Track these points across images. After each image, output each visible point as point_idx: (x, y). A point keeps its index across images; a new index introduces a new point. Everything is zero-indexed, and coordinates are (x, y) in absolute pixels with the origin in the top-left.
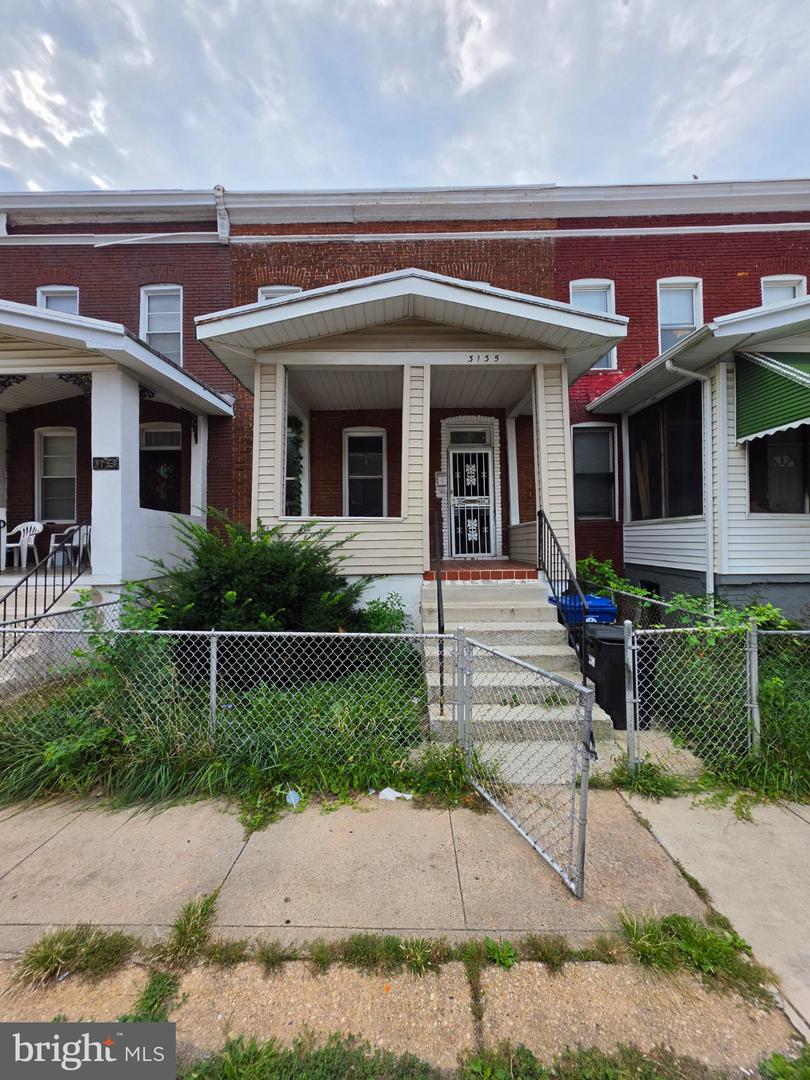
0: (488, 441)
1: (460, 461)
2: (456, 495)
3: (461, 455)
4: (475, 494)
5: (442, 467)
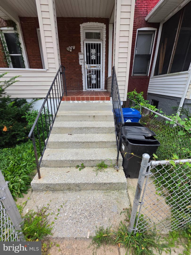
0: (101, 37)
1: (89, 47)
2: (87, 64)
3: (89, 44)
4: (95, 64)
5: (81, 50)
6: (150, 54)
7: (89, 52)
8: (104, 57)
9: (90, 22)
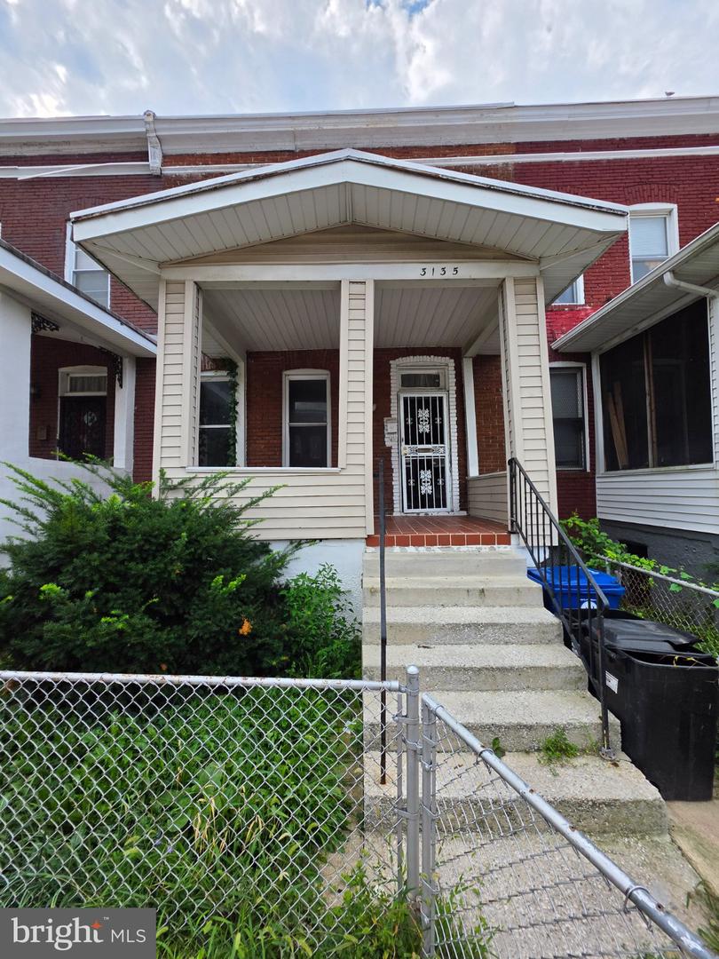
0: (442, 384)
1: (412, 406)
2: (407, 443)
3: (412, 400)
4: (428, 442)
5: (392, 412)
6: (580, 416)
7: (413, 416)
8: (454, 428)
9: (414, 355)
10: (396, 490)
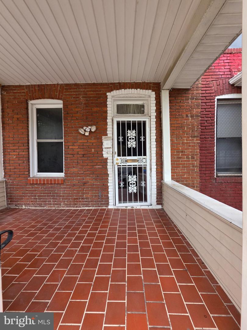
0: (146, 111)
1: (123, 128)
2: (119, 155)
3: (123, 123)
4: (135, 155)
5: (108, 132)
7: (124, 135)
8: (154, 144)
9: (125, 88)
10: (111, 190)
